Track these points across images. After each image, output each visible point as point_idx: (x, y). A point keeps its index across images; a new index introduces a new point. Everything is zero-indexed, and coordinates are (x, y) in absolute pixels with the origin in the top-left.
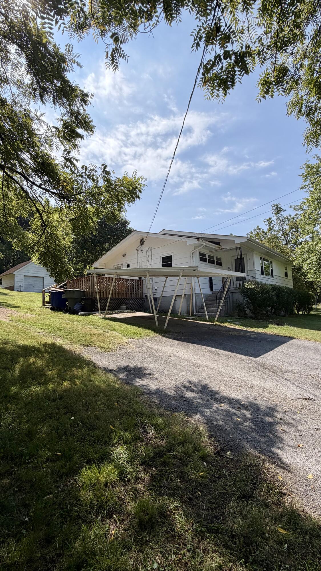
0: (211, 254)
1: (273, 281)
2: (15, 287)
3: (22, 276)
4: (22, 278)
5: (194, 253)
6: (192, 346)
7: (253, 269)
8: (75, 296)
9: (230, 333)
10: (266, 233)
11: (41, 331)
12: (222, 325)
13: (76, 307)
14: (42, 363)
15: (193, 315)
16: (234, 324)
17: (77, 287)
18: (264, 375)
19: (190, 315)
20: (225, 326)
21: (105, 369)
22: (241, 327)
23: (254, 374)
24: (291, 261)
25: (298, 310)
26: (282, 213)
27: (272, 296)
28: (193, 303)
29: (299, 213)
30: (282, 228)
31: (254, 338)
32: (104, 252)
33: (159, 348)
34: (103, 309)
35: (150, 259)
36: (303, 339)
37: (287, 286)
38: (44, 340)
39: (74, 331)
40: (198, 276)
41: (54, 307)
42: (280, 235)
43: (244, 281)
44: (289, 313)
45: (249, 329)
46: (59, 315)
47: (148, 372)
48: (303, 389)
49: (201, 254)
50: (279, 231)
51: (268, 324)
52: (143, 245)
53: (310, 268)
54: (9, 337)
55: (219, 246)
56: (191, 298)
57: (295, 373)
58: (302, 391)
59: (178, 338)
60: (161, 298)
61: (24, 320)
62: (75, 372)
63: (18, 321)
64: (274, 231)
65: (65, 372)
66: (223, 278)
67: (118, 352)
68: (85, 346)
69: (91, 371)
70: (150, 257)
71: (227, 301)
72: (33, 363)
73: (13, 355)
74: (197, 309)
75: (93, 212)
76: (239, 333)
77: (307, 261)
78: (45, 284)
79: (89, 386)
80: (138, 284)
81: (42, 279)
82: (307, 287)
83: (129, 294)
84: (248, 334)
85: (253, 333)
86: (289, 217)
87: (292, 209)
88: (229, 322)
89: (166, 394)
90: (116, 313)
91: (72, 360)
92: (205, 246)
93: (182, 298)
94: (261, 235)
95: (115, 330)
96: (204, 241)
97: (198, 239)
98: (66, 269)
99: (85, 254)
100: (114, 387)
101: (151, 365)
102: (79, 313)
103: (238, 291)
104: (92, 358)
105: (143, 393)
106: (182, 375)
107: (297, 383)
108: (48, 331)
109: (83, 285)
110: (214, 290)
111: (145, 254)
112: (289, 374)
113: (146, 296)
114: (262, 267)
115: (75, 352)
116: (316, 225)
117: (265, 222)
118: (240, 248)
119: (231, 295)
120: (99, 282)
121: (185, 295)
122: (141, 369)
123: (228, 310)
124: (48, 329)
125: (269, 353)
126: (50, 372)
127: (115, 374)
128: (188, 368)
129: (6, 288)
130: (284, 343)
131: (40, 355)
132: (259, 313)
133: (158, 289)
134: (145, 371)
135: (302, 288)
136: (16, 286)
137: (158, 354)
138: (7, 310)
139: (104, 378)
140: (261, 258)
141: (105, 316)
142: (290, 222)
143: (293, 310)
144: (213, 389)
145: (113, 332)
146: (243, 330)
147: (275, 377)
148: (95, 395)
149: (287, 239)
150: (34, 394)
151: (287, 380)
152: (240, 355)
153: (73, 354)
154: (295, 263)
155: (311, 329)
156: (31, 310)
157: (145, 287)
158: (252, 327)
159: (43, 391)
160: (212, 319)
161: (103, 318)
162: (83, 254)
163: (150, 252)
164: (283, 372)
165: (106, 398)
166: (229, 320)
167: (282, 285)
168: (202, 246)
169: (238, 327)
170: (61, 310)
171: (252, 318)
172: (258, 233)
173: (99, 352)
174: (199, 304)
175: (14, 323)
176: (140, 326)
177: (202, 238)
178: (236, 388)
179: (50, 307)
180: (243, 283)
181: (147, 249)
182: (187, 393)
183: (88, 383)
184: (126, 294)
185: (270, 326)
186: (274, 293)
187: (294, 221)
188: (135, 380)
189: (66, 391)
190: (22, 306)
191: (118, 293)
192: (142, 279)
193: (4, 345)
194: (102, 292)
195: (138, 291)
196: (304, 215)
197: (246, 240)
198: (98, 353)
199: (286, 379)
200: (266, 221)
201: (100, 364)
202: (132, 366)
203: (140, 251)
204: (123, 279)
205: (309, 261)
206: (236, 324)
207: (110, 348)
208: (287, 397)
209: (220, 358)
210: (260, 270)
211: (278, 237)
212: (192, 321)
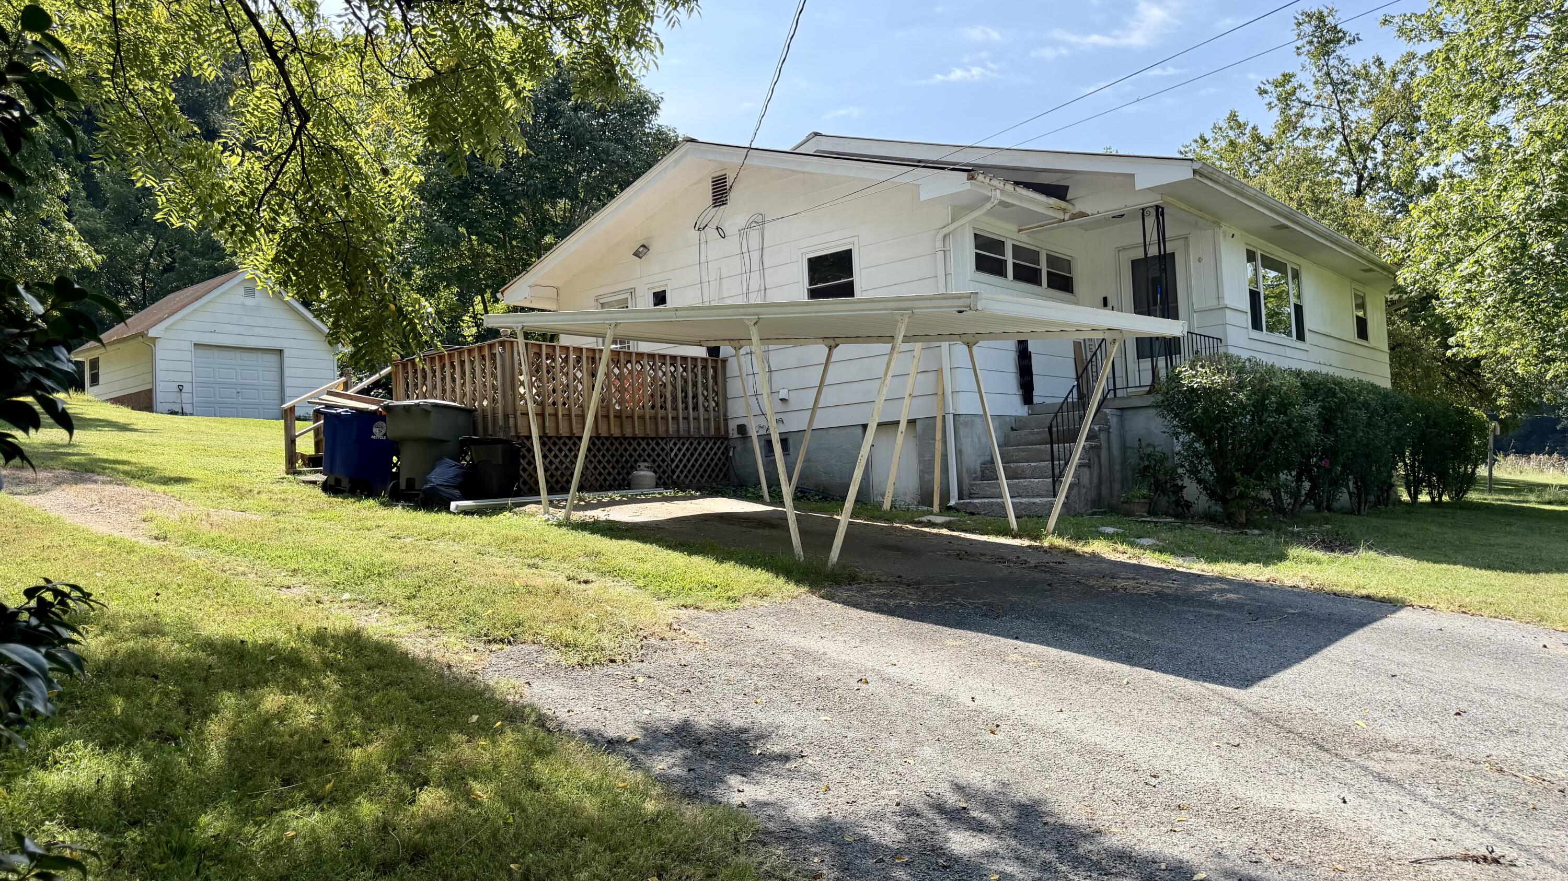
0: (1024, 240)
1: (1303, 356)
2: (160, 397)
3: (188, 346)
4: (188, 356)
5: (950, 241)
6: (952, 637)
7: (1213, 303)
8: (433, 428)
9: (1120, 583)
10: (1268, 146)
11: (294, 581)
12: (1080, 548)
13: (441, 475)
14: (319, 714)
15: (946, 509)
16: (1132, 545)
17: (438, 392)
18: (1283, 760)
19: (936, 508)
20: (1093, 555)
21: (589, 735)
22: (1164, 557)
23: (1238, 754)
24: (1384, 267)
25: (1414, 486)
26: (1344, 50)
27: (1305, 419)
28: (945, 457)
29: (1422, 49)
30: (1344, 118)
31: (1229, 606)
32: (548, 239)
33: (812, 644)
34: (558, 486)
35: (756, 265)
36: (1443, 606)
37: (1365, 378)
38: (314, 618)
39: (441, 579)
40: (971, 339)
41: (338, 481)
42: (1329, 151)
43: (1176, 359)
44: (1372, 498)
45: (1198, 567)
46: (365, 513)
47: (777, 749)
48: (1461, 818)
49: (982, 242)
50: (1326, 134)
51: (1287, 543)
52: (724, 203)
53: (1471, 299)
54: (160, 607)
55: (1062, 204)
56: (939, 436)
57: (1417, 751)
58: (1457, 826)
59: (892, 603)
60: (808, 436)
61: (215, 533)
62: (466, 752)
63: (189, 538)
64: (1306, 133)
65: (419, 748)
66: (1077, 345)
67: (637, 666)
68: (495, 641)
69: (532, 744)
70: (755, 256)
71: (1098, 448)
72: (282, 715)
73: (189, 680)
74: (966, 481)
75: (513, 52)
76: (1156, 585)
77: (1459, 267)
78: (288, 382)
79: (530, 810)
80: (705, 375)
81: (274, 358)
82: (1449, 382)
83: (665, 418)
84: (1199, 588)
85: (1218, 585)
86: (1374, 70)
87: (1392, 30)
88: (1109, 537)
89: (865, 839)
90: (613, 503)
91: (445, 701)
92: (1002, 203)
93: (900, 438)
94: (1246, 154)
95: (615, 573)
96: (995, 182)
97: (971, 171)
98: (400, 310)
99: (464, 246)
100: (637, 812)
101: (785, 718)
102: (453, 505)
103: (1150, 400)
104: (526, 690)
105: (763, 838)
106: (926, 762)
107: (1430, 793)
108: (323, 580)
109: (463, 384)
110: (1036, 400)
111: (732, 244)
112: (1390, 755)
113: (742, 429)
114: (1254, 296)
115: (449, 667)
116: (1502, 102)
117: (1263, 92)
118: (1159, 211)
119: (1114, 421)
120: (536, 370)
121: (912, 422)
122: (744, 736)
123: (1100, 483)
124: (325, 572)
125: (1296, 669)
126: (357, 752)
127: (635, 760)
128: (948, 732)
129: (118, 401)
130: (1362, 625)
131: (305, 682)
132: (1242, 496)
133: (793, 396)
134: (759, 744)
135: (1431, 388)
136: (163, 394)
137: (811, 671)
138: (134, 489)
139: (590, 776)
140: (1251, 256)
141: (568, 518)
142: (1376, 92)
143: (1392, 486)
144: (1067, 820)
145: (608, 581)
146: (1173, 571)
147: (1330, 770)
148: (561, 844)
149: (1365, 167)
150: (299, 843)
151: (1388, 780)
152: (1172, 678)
153: (441, 676)
154: (1404, 276)
155: (1476, 565)
156: (240, 493)
157: (734, 387)
158: (1212, 560)
159: (337, 828)
160: (1031, 524)
161: (560, 525)
162: (456, 244)
163: (755, 234)
164: (1368, 747)
165: (608, 857)
166: (1110, 530)
167: (1347, 375)
168: (988, 206)
169: (1152, 560)
170: (370, 493)
171: (1210, 518)
172: (1232, 143)
173: (558, 665)
174: (973, 461)
175: (171, 549)
176: (722, 555)
177: (987, 169)
178: (1166, 813)
179: (321, 478)
180: (1170, 366)
181: (741, 220)
182: (951, 834)
183: (526, 796)
184: (654, 418)
185: (1293, 551)
186: (1312, 410)
187: (1398, 86)
188: (722, 781)
189: (432, 826)
190: (196, 474)
191: (619, 416)
192: (722, 355)
193: (142, 640)
194: (549, 410)
195: (706, 410)
196: (1447, 58)
197: (1184, 173)
198: (549, 670)
199: (1379, 777)
200: (1270, 88)
201: (562, 715)
202: (703, 721)
203: (711, 232)
204: (640, 355)
205: (1466, 267)
206: (1142, 547)
207: (600, 648)
208: (1392, 852)
209: (1085, 689)
210: (1246, 306)
211: (1320, 163)
212: (945, 532)
